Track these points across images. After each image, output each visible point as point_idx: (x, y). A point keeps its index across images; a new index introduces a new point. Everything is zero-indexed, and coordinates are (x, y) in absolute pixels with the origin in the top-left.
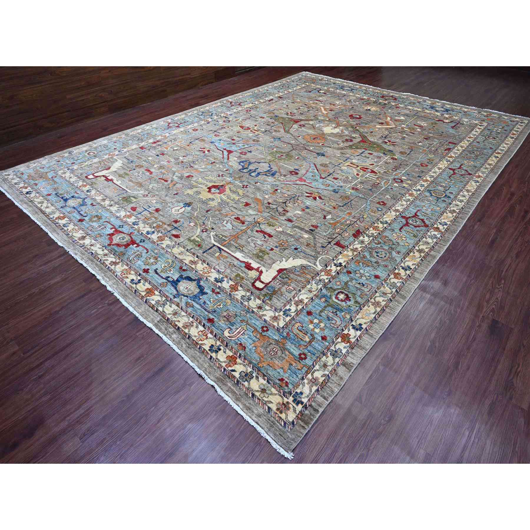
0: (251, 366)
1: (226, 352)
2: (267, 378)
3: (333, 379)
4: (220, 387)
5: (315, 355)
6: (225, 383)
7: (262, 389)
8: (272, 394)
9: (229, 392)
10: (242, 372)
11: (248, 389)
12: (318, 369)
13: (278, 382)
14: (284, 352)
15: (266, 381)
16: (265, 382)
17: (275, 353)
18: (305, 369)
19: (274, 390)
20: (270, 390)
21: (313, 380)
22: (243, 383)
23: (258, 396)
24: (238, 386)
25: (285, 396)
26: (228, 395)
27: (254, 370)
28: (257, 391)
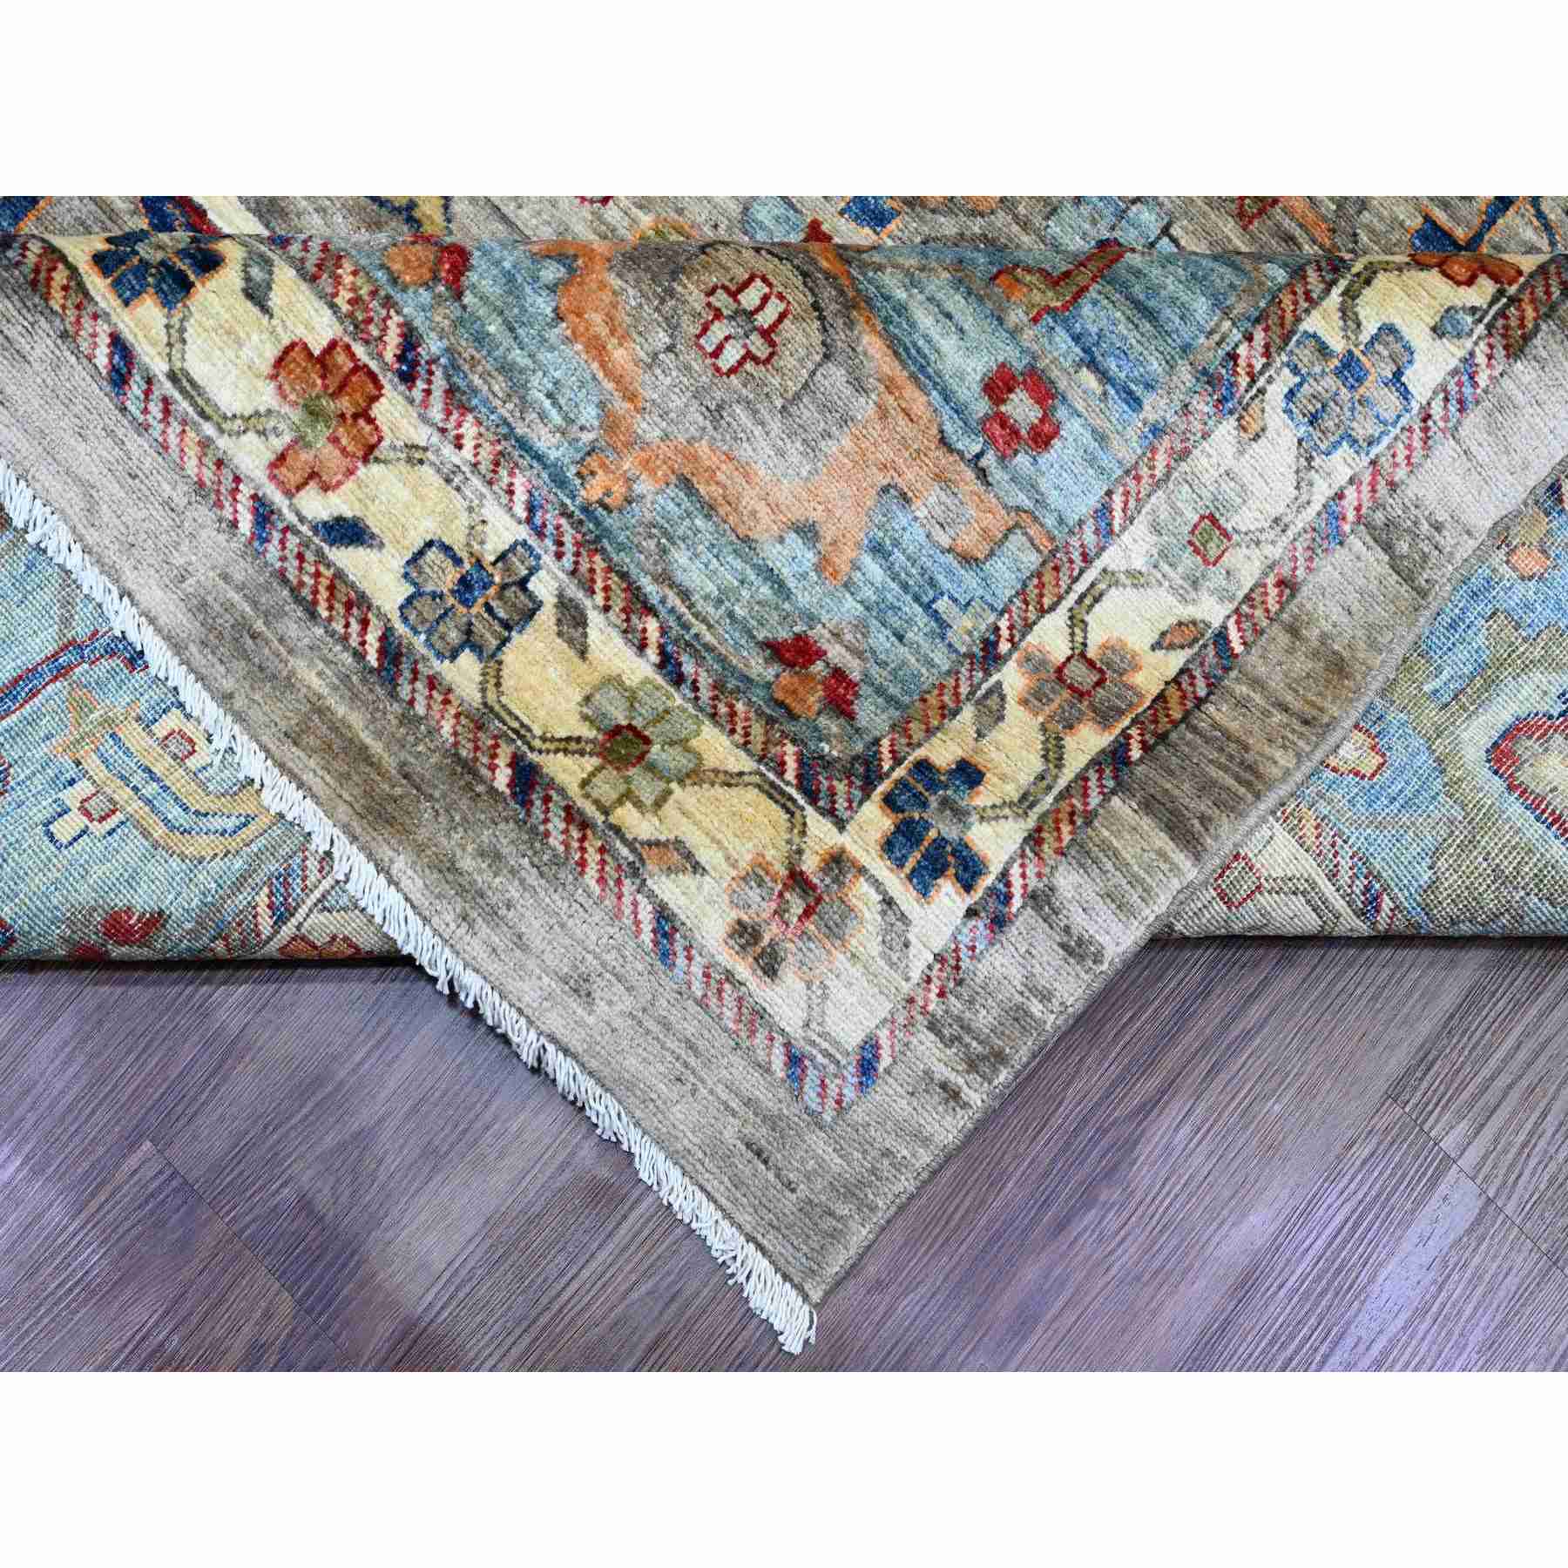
0: (521, 497)
1: (276, 299)
2: (663, 631)
3: (1262, 670)
4: (225, 699)
5: (1135, 402)
6: (273, 665)
7: (617, 731)
8: (695, 775)
9: (311, 752)
10: (433, 555)
11: (479, 720)
12: (1139, 563)
13: (759, 667)
14: (840, 337)
15: (652, 654)
16: (639, 669)
17: (758, 346)
18: (1020, 557)
19: (716, 747)
20: (683, 743)
21: (1080, 674)
22: (444, 668)
23: (574, 790)
24: (393, 695)
25: (813, 798)
26: (293, 777)
27: (540, 533)
28: (570, 745)
